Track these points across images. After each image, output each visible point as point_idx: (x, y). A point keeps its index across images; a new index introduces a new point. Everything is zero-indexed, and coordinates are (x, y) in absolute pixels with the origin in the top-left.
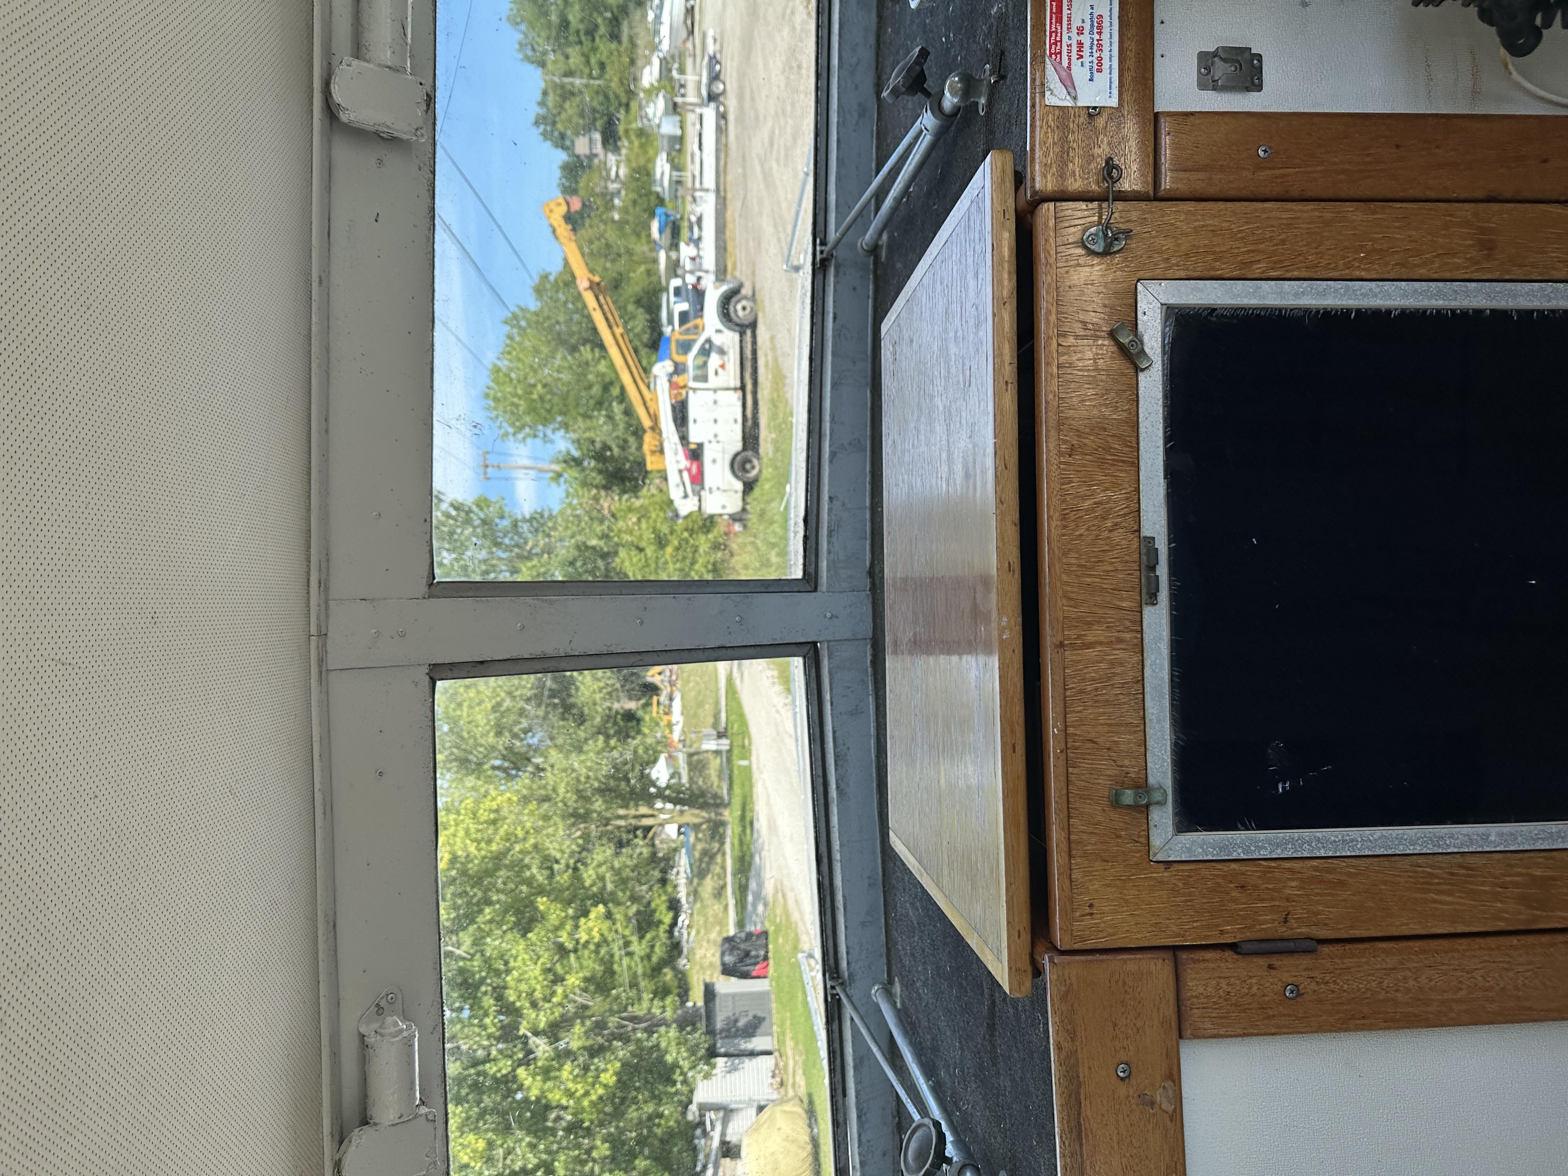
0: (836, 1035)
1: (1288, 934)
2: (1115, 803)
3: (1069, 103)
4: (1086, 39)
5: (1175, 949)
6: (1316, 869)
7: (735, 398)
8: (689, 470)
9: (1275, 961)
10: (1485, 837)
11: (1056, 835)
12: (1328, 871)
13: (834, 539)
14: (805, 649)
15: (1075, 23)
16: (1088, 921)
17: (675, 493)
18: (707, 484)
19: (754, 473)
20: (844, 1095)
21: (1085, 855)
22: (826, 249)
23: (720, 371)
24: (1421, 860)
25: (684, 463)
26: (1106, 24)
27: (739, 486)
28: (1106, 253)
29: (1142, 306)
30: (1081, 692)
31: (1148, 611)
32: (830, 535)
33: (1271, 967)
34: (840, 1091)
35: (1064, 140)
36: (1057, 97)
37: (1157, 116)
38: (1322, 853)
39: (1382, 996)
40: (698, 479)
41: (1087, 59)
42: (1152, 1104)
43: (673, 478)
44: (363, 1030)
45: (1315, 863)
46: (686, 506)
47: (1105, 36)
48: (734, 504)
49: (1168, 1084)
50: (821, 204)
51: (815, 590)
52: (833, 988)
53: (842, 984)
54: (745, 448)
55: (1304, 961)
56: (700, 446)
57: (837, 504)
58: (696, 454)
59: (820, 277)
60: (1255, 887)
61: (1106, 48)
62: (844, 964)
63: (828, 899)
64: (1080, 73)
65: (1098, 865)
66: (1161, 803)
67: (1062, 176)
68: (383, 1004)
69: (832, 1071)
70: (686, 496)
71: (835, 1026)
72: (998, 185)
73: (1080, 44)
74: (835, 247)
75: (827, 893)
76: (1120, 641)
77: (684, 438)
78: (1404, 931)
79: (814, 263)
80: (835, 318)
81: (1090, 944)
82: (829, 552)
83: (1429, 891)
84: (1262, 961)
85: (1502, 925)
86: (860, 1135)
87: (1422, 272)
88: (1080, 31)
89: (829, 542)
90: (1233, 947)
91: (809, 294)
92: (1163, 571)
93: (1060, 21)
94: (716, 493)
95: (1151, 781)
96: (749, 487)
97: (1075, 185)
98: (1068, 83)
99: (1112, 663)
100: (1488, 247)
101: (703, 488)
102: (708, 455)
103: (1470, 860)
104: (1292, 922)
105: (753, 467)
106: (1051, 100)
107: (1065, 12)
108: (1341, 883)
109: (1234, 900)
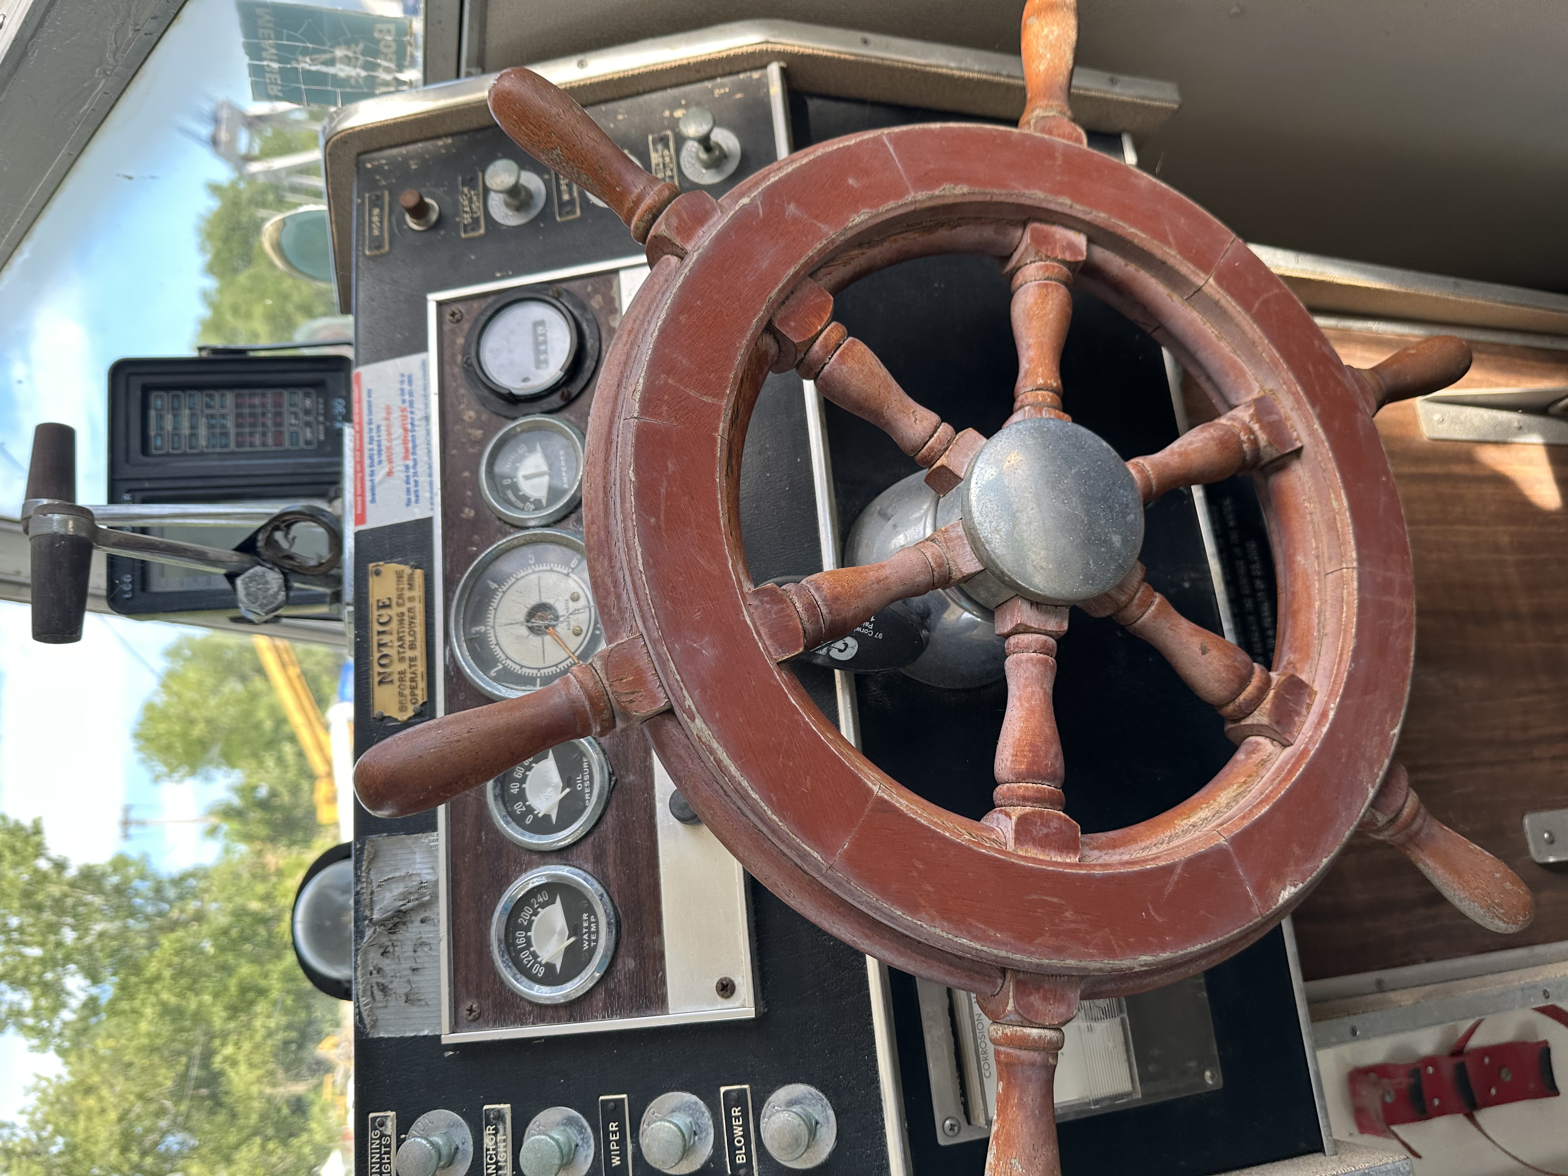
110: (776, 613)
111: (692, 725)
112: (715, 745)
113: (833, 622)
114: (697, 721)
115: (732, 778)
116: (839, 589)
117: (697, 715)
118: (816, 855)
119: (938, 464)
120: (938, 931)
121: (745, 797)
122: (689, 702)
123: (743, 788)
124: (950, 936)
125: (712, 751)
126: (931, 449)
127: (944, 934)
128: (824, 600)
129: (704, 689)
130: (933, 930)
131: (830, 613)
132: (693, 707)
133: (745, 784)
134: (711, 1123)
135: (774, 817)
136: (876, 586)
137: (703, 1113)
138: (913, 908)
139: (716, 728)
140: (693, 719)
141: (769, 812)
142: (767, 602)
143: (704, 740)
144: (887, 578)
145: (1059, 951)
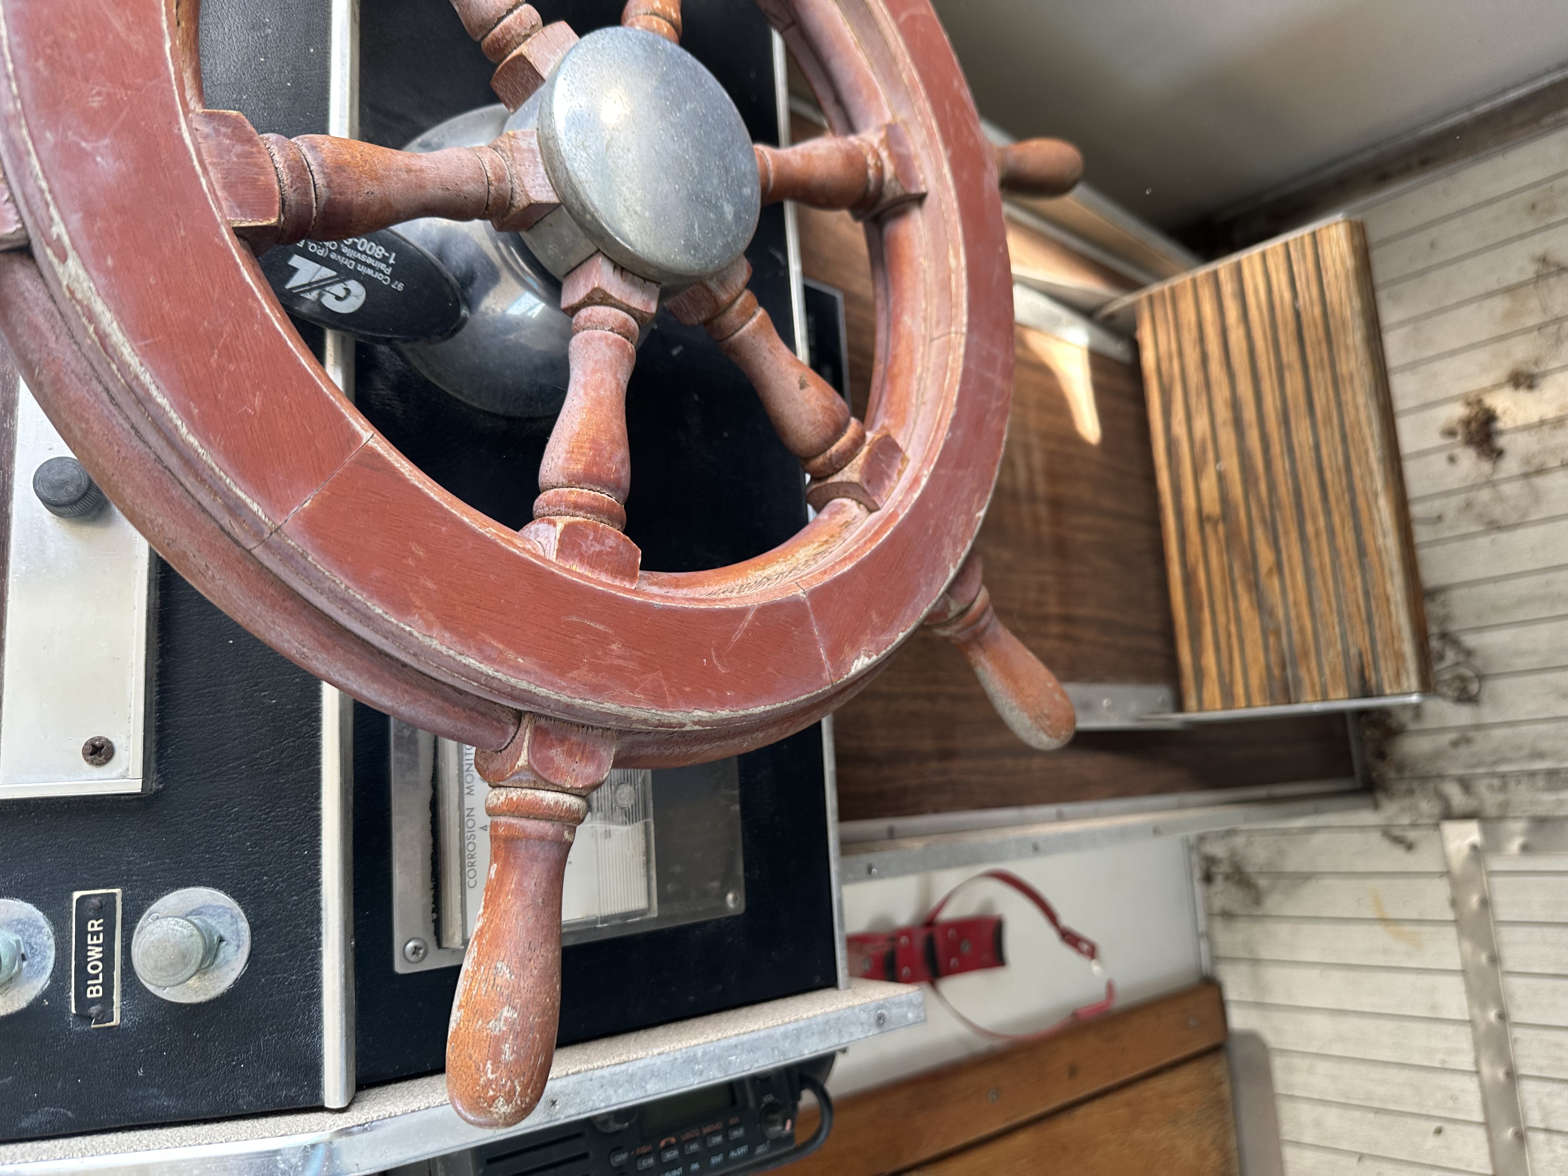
110: (238, 156)
111: (60, 269)
112: (99, 306)
113: (330, 202)
114: (70, 262)
115: (124, 367)
116: (348, 157)
117: (72, 254)
118: (255, 507)
119: (515, 53)
120: (435, 644)
121: (143, 401)
122: (58, 229)
123: (142, 386)
124: (452, 653)
125: (92, 317)
126: (508, 29)
127: (444, 649)
128: (320, 165)
129: (90, 215)
130: (427, 641)
131: (328, 186)
132: (66, 239)
133: (146, 378)
134: (52, 942)
135: (192, 440)
136: (404, 176)
137: (40, 928)
138: (403, 607)
139: (102, 281)
140: (63, 258)
141: (184, 430)
142: (225, 135)
143: (79, 296)
144: (421, 170)
145: (596, 690)
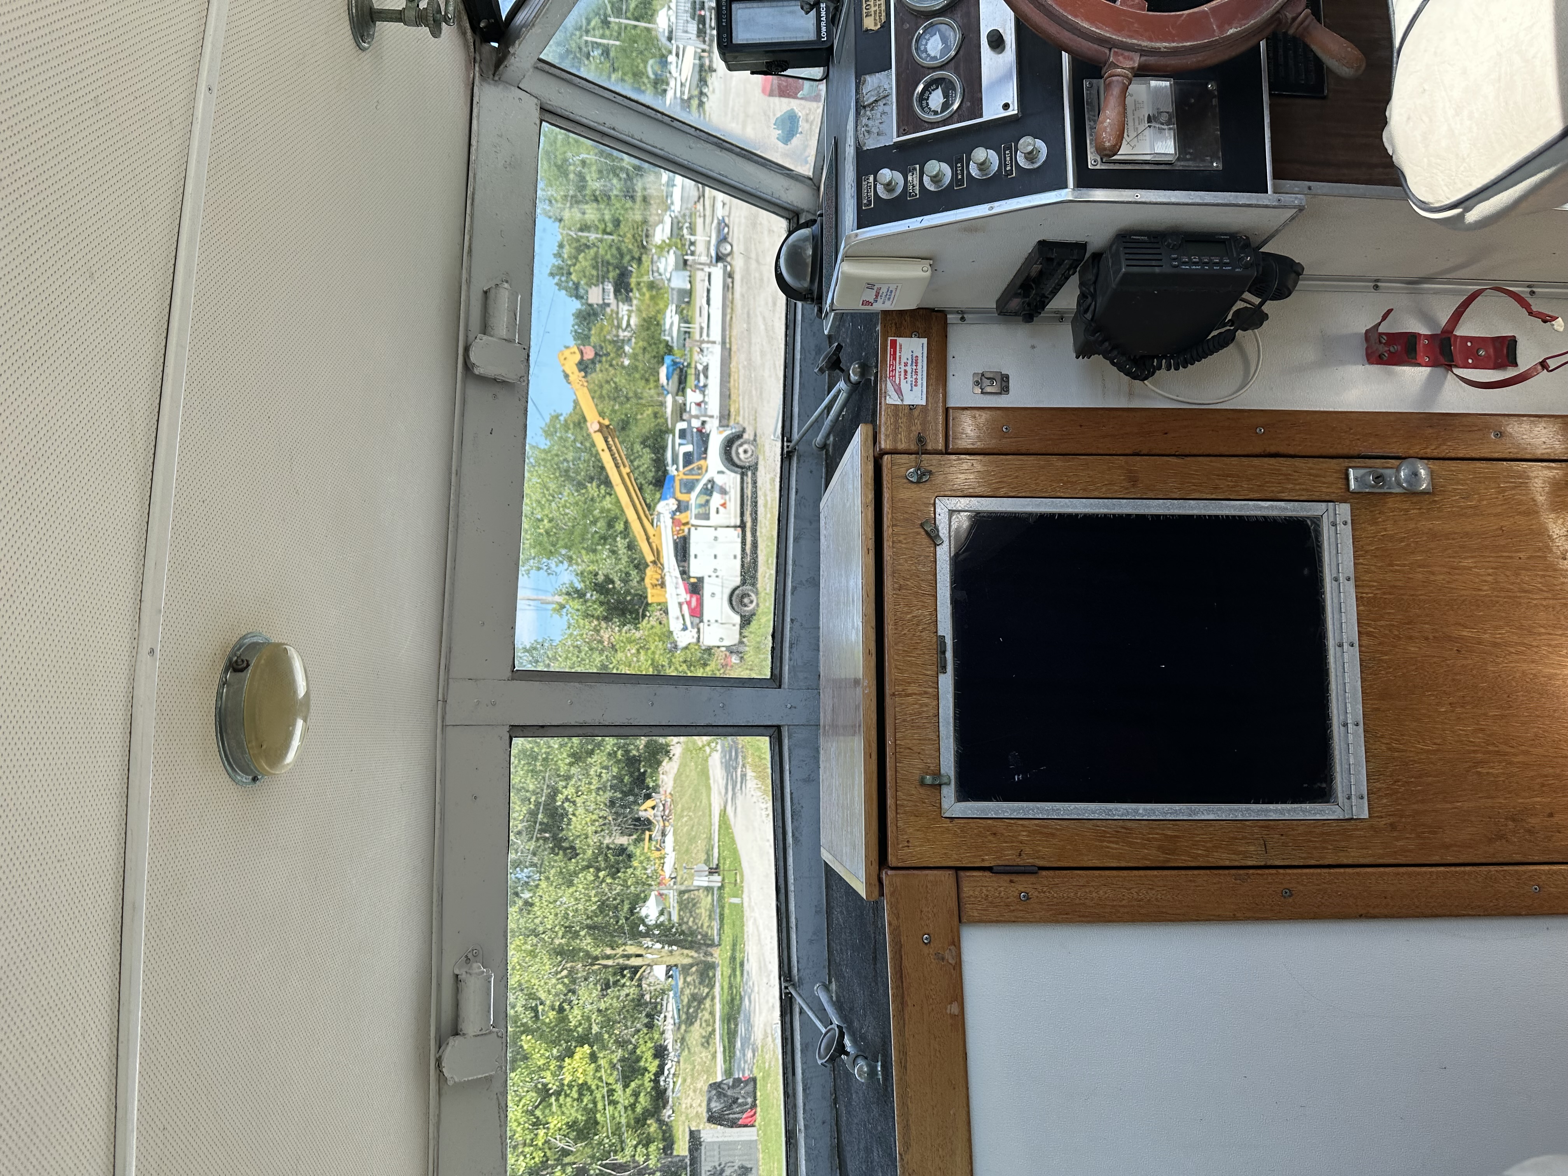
0: (788, 1026)
1: (1021, 863)
2: (922, 783)
3: (899, 402)
4: (909, 369)
5: (957, 869)
6: (1036, 825)
7: (735, 535)
8: (689, 603)
9: (1014, 878)
10: (1136, 811)
11: (890, 801)
12: (1044, 827)
13: (794, 650)
14: (771, 731)
15: (904, 360)
16: (907, 850)
17: (675, 625)
18: (706, 618)
19: (752, 606)
20: (794, 1074)
21: (905, 813)
22: (791, 445)
23: (721, 509)
24: (1099, 823)
25: (684, 596)
26: (920, 361)
27: (737, 619)
28: (918, 482)
29: (938, 511)
30: (904, 721)
31: (941, 677)
32: (791, 647)
33: (1011, 881)
34: (790, 1070)
35: (896, 421)
36: (892, 399)
37: (947, 410)
38: (1040, 816)
39: (1077, 901)
40: (697, 612)
41: (909, 379)
42: (943, 959)
43: (674, 611)
44: (457, 972)
45: (1036, 822)
46: (684, 638)
47: (919, 367)
48: (731, 637)
49: (952, 947)
50: (788, 414)
51: (780, 687)
52: (786, 988)
53: (794, 985)
54: (744, 582)
55: (1031, 879)
56: (701, 580)
57: (797, 624)
58: (696, 588)
59: (786, 463)
60: (1002, 834)
61: (919, 373)
62: (795, 971)
63: (784, 920)
64: (905, 387)
65: (912, 818)
66: (949, 784)
67: (895, 441)
68: (470, 956)
69: (784, 1053)
70: (685, 629)
71: (788, 1019)
72: (864, 442)
73: (906, 371)
74: (797, 444)
75: (784, 916)
76: (926, 693)
77: (684, 573)
78: (1090, 864)
79: (782, 454)
80: (797, 492)
81: (907, 864)
82: (790, 660)
83: (1104, 841)
84: (1007, 878)
85: (1148, 863)
86: (804, 1105)
87: (1096, 494)
88: (906, 365)
89: (790, 652)
90: (990, 869)
91: (778, 475)
92: (949, 655)
93: (895, 359)
94: (714, 625)
95: (942, 771)
96: (746, 621)
97: (902, 446)
98: (899, 391)
99: (921, 705)
100: (1133, 480)
101: (702, 621)
102: (708, 589)
103: (1129, 824)
104: (1024, 856)
105: (752, 602)
106: (889, 401)
107: (898, 354)
108: (1053, 835)
109: (990, 842)
